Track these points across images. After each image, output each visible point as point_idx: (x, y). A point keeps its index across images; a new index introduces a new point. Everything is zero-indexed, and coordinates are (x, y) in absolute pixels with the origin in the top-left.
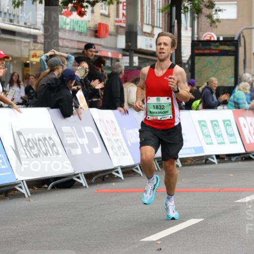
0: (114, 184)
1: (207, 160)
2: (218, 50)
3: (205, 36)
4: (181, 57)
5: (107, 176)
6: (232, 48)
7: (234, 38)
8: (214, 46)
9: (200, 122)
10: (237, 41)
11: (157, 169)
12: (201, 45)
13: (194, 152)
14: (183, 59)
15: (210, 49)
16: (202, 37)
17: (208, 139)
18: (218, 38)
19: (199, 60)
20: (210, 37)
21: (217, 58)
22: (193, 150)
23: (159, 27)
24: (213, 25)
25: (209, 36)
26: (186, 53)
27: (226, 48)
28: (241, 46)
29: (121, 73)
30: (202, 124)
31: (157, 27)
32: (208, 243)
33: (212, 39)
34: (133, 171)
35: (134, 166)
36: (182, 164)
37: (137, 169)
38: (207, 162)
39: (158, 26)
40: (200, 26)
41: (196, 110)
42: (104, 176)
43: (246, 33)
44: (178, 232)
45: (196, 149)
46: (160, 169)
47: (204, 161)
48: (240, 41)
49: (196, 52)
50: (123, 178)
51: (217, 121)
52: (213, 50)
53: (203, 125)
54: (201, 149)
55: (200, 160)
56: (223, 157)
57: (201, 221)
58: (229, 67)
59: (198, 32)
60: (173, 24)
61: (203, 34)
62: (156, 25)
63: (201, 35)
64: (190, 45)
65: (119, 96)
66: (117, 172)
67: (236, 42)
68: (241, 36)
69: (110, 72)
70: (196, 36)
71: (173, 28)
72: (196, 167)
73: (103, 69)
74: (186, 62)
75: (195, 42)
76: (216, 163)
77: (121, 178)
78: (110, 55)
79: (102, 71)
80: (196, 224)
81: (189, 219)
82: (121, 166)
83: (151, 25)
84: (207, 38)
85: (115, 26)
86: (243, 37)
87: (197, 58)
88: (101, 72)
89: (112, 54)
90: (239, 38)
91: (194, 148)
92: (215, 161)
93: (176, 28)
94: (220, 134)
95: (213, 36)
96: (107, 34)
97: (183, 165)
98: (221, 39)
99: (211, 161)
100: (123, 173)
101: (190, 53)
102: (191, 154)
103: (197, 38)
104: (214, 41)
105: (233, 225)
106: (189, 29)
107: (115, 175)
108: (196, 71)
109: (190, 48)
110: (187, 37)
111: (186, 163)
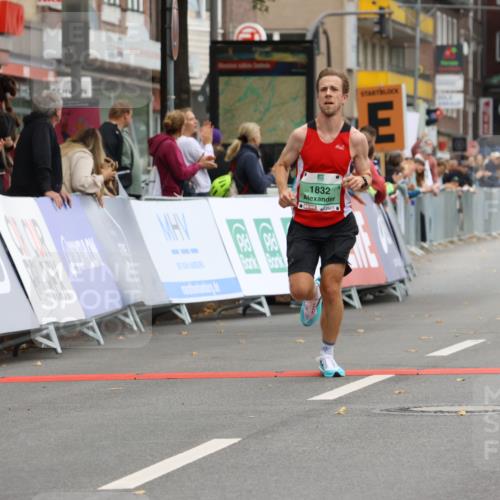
0: (39, 363)
1: (247, 307)
2: (269, 62)
3: (242, 32)
4: (188, 78)
5: (24, 346)
6: (300, 58)
7: (304, 35)
8: (261, 53)
9: (230, 223)
10: (311, 42)
11: (135, 328)
12: (231, 51)
13: (218, 290)
14: (192, 82)
15: (252, 61)
16: (233, 33)
17: (250, 260)
18: (270, 36)
19: (227, 84)
20: (252, 34)
21: (267, 79)
22: (216, 286)
23: (138, 11)
24: (259, 6)
25: (250, 30)
26: (199, 68)
27: (288, 58)
28: (319, 54)
29: (55, 114)
30: (236, 227)
31: (133, 10)
32: (250, 491)
33: (257, 38)
34: (84, 335)
35: (84, 323)
36: (191, 317)
37: (92, 329)
38: (248, 312)
39: (136, 7)
40: (228, 9)
41: (224, 196)
42: (17, 346)
43: (330, 25)
44: (184, 469)
45: (223, 283)
46: (143, 330)
47: (240, 310)
48: (318, 43)
49: (221, 66)
50: (59, 350)
51: (268, 221)
52: (259, 62)
53: (238, 231)
54: (234, 283)
55: (232, 308)
56: (282, 300)
57: (235, 444)
58: (295, 99)
59: (224, 22)
60: (168, 5)
61: (235, 27)
62: (130, 6)
63: (231, 30)
64: (207, 51)
65: (50, 166)
66: (48, 337)
67: (308, 45)
68: (321, 30)
69: (28, 111)
70: (220, 31)
71: (168, 13)
72: (222, 325)
73: (11, 105)
74: (198, 89)
75: (219, 45)
76: (268, 313)
77: (55, 350)
78: (26, 73)
79: (9, 109)
80: (224, 449)
81: (208, 438)
82: (54, 323)
83: (120, 6)
84: (246, 36)
85: (38, 7)
86: (325, 32)
87: (222, 80)
88: (5, 111)
89: (31, 72)
90: (316, 34)
91: (217, 281)
92: (266, 309)
93: (175, 12)
94: (276, 249)
95: (258, 32)
96: (21, 28)
97: (195, 320)
98: (276, 37)
99: (256, 310)
100: (61, 338)
101: (206, 70)
102: (211, 294)
103: (224, 35)
104: (261, 43)
105: (304, 451)
106: (205, 15)
107: (41, 343)
108: (221, 111)
109: (207, 57)
110: (200, 33)
111: (201, 315)
